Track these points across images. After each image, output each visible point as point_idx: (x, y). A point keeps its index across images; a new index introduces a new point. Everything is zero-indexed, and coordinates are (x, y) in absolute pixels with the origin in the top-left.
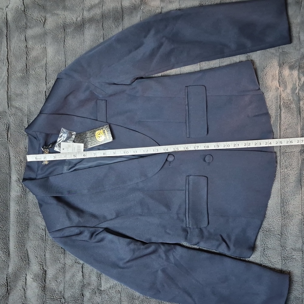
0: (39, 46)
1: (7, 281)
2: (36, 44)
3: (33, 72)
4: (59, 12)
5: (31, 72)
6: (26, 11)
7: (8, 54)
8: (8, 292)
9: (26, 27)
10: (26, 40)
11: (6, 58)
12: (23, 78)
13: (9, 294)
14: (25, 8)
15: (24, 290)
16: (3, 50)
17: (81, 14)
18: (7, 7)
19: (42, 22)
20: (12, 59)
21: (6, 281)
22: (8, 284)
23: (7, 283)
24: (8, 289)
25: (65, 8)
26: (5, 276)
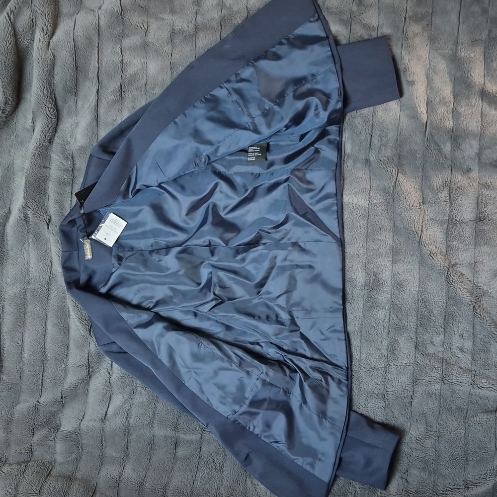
0: (139, 61)
1: (89, 362)
2: (134, 58)
3: (130, 95)
4: (165, 16)
5: (126, 95)
6: (124, 14)
7: (99, 71)
8: (89, 376)
9: (122, 36)
10: (122, 53)
11: (96, 76)
12: (115, 102)
13: (90, 378)
14: (122, 9)
15: (109, 373)
16: (92, 65)
17: (194, 19)
18: (100, 8)
19: (143, 28)
20: (104, 77)
21: (87, 361)
22: (89, 365)
23: (89, 363)
24: (89, 371)
25: (173, 11)
26: (86, 356)
